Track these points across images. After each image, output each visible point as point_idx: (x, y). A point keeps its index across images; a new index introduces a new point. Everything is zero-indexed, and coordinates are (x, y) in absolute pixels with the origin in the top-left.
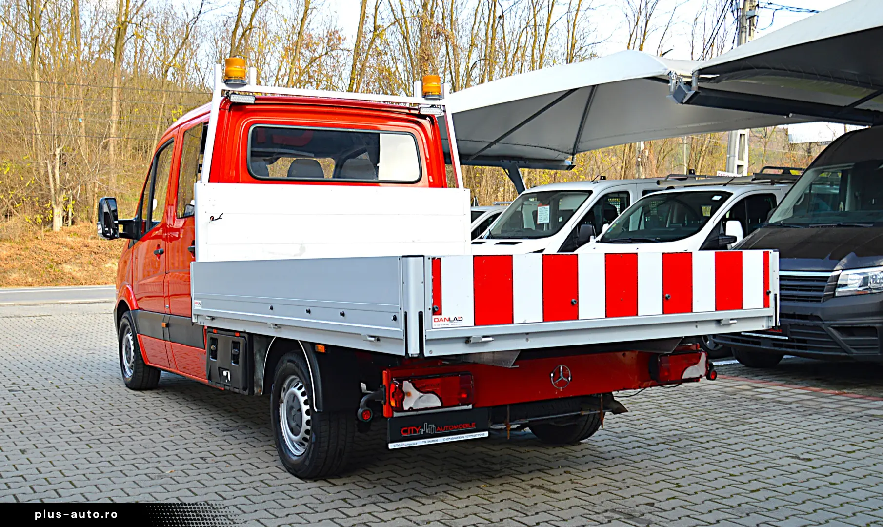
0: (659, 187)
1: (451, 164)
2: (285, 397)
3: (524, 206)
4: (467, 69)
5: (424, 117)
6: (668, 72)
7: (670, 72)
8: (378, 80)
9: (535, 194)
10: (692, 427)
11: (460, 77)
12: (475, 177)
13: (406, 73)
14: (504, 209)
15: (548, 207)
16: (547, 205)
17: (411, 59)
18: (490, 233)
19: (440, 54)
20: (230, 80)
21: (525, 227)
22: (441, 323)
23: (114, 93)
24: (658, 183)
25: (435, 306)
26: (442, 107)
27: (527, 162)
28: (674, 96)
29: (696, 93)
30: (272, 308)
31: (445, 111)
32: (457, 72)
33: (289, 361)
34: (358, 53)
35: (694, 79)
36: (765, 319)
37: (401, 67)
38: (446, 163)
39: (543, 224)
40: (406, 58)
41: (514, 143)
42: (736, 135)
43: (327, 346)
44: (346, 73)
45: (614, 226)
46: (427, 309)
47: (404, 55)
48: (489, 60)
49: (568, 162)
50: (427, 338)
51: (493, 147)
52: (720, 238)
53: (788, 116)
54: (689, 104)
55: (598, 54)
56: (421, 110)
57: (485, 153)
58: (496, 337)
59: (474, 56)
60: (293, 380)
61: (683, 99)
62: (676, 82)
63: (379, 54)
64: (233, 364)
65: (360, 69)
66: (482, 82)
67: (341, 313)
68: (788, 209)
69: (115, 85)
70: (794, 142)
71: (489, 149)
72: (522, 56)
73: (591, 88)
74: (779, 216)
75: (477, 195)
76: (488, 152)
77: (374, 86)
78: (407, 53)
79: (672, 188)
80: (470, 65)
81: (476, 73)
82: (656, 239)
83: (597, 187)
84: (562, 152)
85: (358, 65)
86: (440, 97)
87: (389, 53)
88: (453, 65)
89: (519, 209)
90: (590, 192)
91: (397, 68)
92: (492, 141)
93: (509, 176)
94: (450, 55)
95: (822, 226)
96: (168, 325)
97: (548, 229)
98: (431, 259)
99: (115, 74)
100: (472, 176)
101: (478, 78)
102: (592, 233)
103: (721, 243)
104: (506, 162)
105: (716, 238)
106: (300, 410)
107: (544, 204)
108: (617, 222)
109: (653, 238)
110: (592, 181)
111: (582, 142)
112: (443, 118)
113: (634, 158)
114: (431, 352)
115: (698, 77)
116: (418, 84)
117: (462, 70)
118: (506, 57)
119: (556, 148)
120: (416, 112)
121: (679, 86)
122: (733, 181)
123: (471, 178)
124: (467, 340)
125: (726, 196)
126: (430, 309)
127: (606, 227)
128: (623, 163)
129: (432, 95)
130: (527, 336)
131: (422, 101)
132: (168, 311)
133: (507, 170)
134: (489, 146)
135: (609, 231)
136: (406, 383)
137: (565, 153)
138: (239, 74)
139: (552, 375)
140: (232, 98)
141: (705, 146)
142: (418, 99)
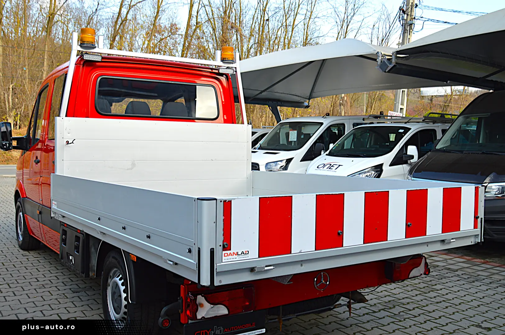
0: (364, 122)
1: (239, 102)
2: (111, 282)
3: (281, 129)
4: (248, 48)
5: (222, 75)
6: (376, 52)
7: (378, 52)
8: (198, 52)
9: (288, 123)
10: (399, 294)
11: (244, 53)
12: (250, 108)
13: (214, 50)
14: (270, 131)
15: (296, 132)
16: (295, 130)
17: (216, 41)
18: (260, 146)
19: (233, 39)
20: (84, 44)
21: (281, 143)
22: (230, 257)
23: (46, 54)
24: (364, 120)
25: (225, 243)
26: (234, 68)
27: (282, 103)
28: (380, 67)
29: (394, 66)
30: (99, 219)
31: (236, 72)
32: (242, 50)
33: (113, 257)
34: (186, 37)
35: (393, 57)
36: (473, 236)
37: (211, 46)
38: (235, 102)
39: (292, 142)
40: (214, 41)
41: (276, 91)
42: (400, 91)
43: (137, 257)
44: (180, 48)
45: (337, 145)
46: (218, 246)
47: (213, 39)
48: (260, 44)
49: (306, 104)
50: (218, 271)
51: (263, 94)
52: (404, 156)
53: (447, 82)
54: (389, 73)
55: (320, 43)
56: (220, 70)
57: (258, 97)
58: (276, 265)
59: (252, 41)
60: (116, 271)
61: (386, 69)
62: (382, 59)
63: (199, 38)
64: (76, 252)
65: (188, 46)
66: (256, 55)
67: (147, 236)
68: (447, 140)
69: (46, 49)
70: (424, 95)
71: (261, 95)
72: (278, 42)
73: (322, 61)
74: (442, 144)
75: (251, 119)
76: (260, 96)
77: (196, 56)
78: (214, 37)
79: (372, 123)
80: (250, 46)
81: (252, 51)
82: (364, 155)
83: (326, 120)
84: (303, 98)
85: (187, 44)
86: (233, 62)
87: (204, 38)
88: (240, 46)
89: (278, 131)
90: (322, 124)
91: (209, 46)
92: (263, 90)
93: (272, 111)
94: (239, 40)
95: (472, 153)
96: (40, 213)
97: (295, 145)
98: (222, 202)
99: (46, 44)
100: (249, 108)
101: (253, 54)
102: (323, 149)
103: (404, 159)
104: (270, 102)
105: (402, 156)
106: (120, 296)
107: (294, 130)
108: (339, 143)
109: (362, 154)
110: (323, 117)
111: (315, 93)
112: (235, 76)
113: (338, 101)
114: (220, 281)
115: (396, 56)
116: (219, 53)
117: (245, 49)
118: (269, 43)
119: (299, 95)
120: (217, 71)
121: (384, 61)
122: (411, 121)
123: (248, 109)
124: (252, 270)
125: (407, 130)
126: (220, 246)
127: (331, 146)
128: (332, 103)
129: (228, 60)
130: (301, 263)
131: (221, 64)
132: (41, 202)
133: (270, 107)
134: (261, 93)
135: (334, 149)
136: (199, 297)
137: (305, 98)
138: (91, 40)
139: (315, 279)
140: (84, 56)
141: (377, 96)
142: (218, 62)
